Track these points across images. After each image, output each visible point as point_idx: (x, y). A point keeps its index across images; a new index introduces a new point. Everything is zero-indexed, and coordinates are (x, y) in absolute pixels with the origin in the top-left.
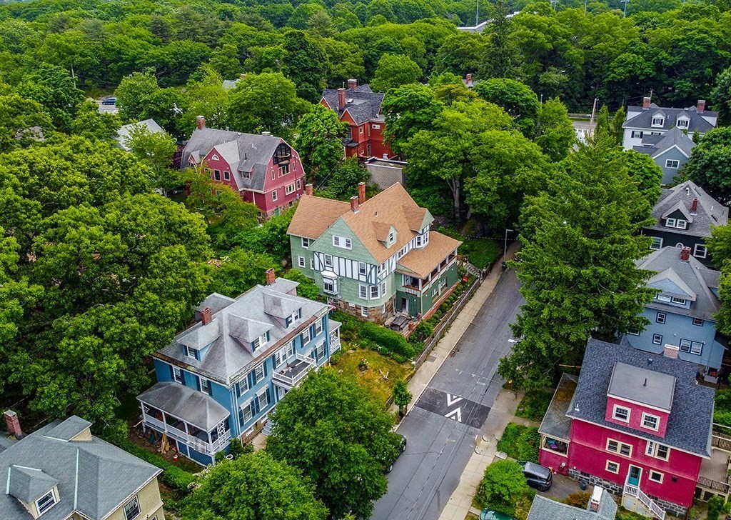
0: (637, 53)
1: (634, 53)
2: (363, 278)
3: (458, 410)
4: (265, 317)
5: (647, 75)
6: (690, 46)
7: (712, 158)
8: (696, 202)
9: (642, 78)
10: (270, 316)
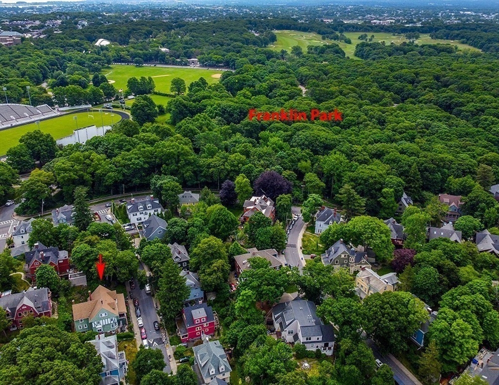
0: (114, 172)
1: (113, 172)
2: (112, 322)
3: (155, 343)
4: (109, 348)
5: (121, 180)
6: (134, 167)
7: (175, 232)
8: (179, 252)
9: (119, 181)
10: (109, 347)
